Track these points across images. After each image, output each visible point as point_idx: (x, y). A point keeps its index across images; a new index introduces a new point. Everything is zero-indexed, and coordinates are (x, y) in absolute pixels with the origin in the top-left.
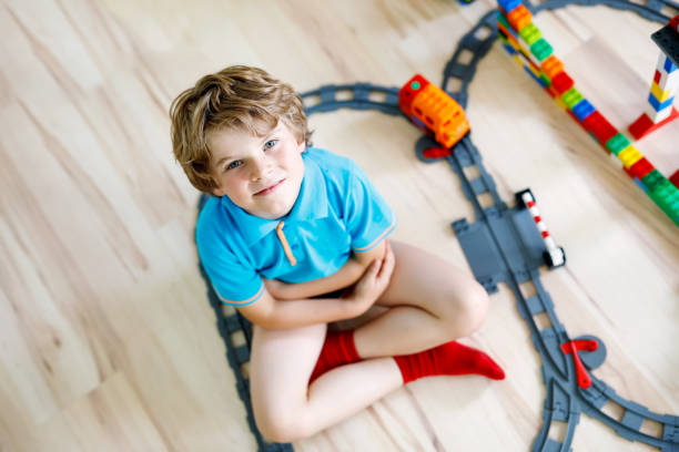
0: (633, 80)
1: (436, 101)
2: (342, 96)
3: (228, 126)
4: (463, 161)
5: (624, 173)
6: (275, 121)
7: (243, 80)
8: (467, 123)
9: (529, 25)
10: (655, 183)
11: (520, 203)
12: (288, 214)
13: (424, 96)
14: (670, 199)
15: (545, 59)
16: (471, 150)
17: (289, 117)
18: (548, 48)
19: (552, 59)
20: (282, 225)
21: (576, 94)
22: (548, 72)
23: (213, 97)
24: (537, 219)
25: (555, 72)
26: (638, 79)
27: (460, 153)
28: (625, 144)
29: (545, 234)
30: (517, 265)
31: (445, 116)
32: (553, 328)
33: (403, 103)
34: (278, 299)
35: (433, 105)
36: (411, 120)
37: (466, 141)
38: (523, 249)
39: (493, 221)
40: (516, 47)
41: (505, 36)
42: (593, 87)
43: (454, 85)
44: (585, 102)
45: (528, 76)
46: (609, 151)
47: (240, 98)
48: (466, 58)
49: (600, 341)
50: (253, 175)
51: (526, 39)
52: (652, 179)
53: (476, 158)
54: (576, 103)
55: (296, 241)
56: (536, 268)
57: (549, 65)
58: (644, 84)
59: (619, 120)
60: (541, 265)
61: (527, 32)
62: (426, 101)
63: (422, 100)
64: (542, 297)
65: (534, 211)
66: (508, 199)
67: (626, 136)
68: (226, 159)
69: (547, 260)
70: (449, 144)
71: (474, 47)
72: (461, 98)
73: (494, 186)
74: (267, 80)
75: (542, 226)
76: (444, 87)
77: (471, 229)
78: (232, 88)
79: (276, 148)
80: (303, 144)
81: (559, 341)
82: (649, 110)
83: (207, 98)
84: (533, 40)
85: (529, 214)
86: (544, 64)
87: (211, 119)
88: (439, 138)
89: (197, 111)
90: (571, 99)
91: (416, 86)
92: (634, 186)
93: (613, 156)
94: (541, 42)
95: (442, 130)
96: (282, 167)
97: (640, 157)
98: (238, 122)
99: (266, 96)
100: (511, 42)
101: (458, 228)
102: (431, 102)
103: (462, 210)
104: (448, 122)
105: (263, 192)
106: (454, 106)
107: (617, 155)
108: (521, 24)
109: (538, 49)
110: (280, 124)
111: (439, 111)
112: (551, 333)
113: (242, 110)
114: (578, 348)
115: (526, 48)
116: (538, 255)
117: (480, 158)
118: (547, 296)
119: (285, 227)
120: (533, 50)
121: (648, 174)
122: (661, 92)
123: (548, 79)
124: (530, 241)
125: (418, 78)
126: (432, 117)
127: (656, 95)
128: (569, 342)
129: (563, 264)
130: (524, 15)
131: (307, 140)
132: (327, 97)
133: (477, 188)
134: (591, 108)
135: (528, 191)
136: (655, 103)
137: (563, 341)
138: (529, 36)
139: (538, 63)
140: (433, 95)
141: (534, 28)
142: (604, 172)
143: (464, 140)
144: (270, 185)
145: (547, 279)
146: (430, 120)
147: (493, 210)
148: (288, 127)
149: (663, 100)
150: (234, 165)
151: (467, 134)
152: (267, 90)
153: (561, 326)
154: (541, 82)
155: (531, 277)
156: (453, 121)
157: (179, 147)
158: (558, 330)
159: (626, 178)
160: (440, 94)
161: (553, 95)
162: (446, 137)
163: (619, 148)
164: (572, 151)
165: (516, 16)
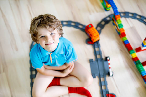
0: (140, 39)
1: (94, 31)
2: (73, 24)
3: (43, 27)
4: (96, 46)
5: (132, 59)
6: (55, 29)
7: (49, 18)
8: (99, 38)
9: (119, 20)
10: (138, 63)
11: (106, 59)
12: (53, 51)
13: (91, 29)
14: (140, 68)
15: (121, 28)
16: (99, 44)
17: (58, 29)
18: (122, 26)
19: (123, 29)
20: (51, 54)
21: (126, 38)
22: (121, 31)
23: (41, 20)
24: (109, 64)
25: (122, 32)
26: (141, 39)
27: (96, 44)
28: (134, 52)
29: (110, 68)
30: (102, 73)
31: (95, 35)
32: (106, 90)
33: (86, 29)
34: (46, 69)
35: (92, 32)
36: (87, 34)
37: (98, 42)
38: (104, 70)
39: (99, 62)
40: (115, 24)
41: (113, 20)
42: (130, 38)
43: (99, 28)
44: (127, 41)
45: (116, 31)
46: (130, 53)
47: (47, 21)
48: (103, 23)
49: (116, 96)
50: (46, 40)
51: (118, 23)
52: (138, 62)
53: (99, 46)
54: (125, 40)
55: (54, 58)
56: (106, 75)
57: (121, 30)
58: (142, 40)
59: (134, 47)
60: (107, 74)
61: (118, 21)
62: (91, 30)
63: (90, 30)
64: (105, 82)
65: (109, 62)
66: (104, 58)
67: (134, 51)
68: (41, 35)
69: (109, 74)
70: (94, 41)
71: (106, 21)
72: (100, 32)
73: (101, 54)
74: (55, 19)
75: (110, 66)
76: (96, 28)
77: (93, 62)
78: (46, 19)
79: (53, 35)
80: (60, 36)
81: (106, 93)
82: (141, 46)
83: (40, 20)
84: (119, 23)
85: (107, 62)
86: (120, 30)
87: (39, 25)
88: (92, 39)
89: (37, 22)
90: (124, 39)
91: (90, 26)
92: (133, 63)
93: (130, 54)
94: (121, 24)
95: (93, 38)
96: (54, 40)
97: (136, 56)
98: (45, 27)
99: (54, 22)
100: (114, 22)
101: (91, 61)
102: (92, 31)
103: (93, 57)
104: (95, 37)
105: (48, 45)
106: (97, 33)
107: (131, 54)
108: (118, 19)
109: (120, 25)
110: (56, 30)
111: (94, 33)
112: (105, 91)
113: (47, 24)
114: (110, 96)
115: (117, 25)
116: (107, 72)
117: (100, 47)
118: (107, 82)
119: (52, 54)
120: (119, 25)
121: (137, 61)
122: (145, 43)
123: (120, 33)
124: (106, 68)
125: (91, 25)
126: (92, 34)
127: (144, 43)
128: (109, 94)
129: (112, 76)
130: (119, 17)
131: (61, 35)
132: (69, 23)
133: (98, 53)
134: (128, 42)
135: (109, 57)
136: (143, 45)
137: (107, 93)
138: (119, 22)
139: (119, 29)
140: (93, 29)
141: (120, 21)
142: (127, 58)
143: (97, 42)
144: (50, 43)
145: (108, 78)
146: (91, 35)
147: (100, 59)
148: (57, 31)
149: (145, 45)
150: (43, 37)
151: (99, 40)
152: (54, 21)
153: (108, 90)
154: (119, 33)
155: (104, 77)
156: (96, 37)
157: (31, 30)
158: (107, 91)
159: (132, 60)
160: (95, 30)
161: (120, 37)
162: (94, 40)
163: (132, 53)
164: (121, 51)
165: (117, 17)
